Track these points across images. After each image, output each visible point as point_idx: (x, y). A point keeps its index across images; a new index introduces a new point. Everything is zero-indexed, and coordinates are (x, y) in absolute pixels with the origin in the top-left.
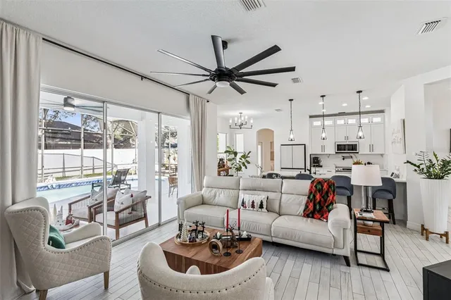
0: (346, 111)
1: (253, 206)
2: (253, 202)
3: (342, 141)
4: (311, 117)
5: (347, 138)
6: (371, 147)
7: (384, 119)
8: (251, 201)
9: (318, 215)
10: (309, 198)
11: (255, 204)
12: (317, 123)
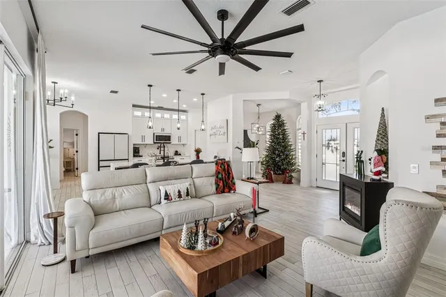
0: (165, 107)
1: (180, 196)
2: (179, 192)
3: (159, 133)
4: (134, 106)
5: (163, 130)
6: (180, 139)
7: (187, 117)
8: (177, 191)
9: (226, 190)
10: (217, 177)
11: (182, 193)
12: (138, 113)
